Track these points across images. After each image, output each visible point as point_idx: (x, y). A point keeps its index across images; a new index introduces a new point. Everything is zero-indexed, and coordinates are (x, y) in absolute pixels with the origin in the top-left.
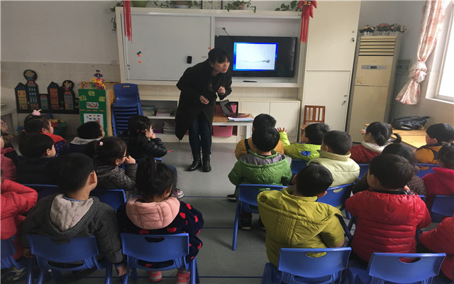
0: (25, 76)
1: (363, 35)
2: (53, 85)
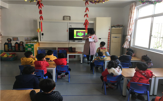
0: (7, 40)
1: (112, 28)
2: (16, 43)
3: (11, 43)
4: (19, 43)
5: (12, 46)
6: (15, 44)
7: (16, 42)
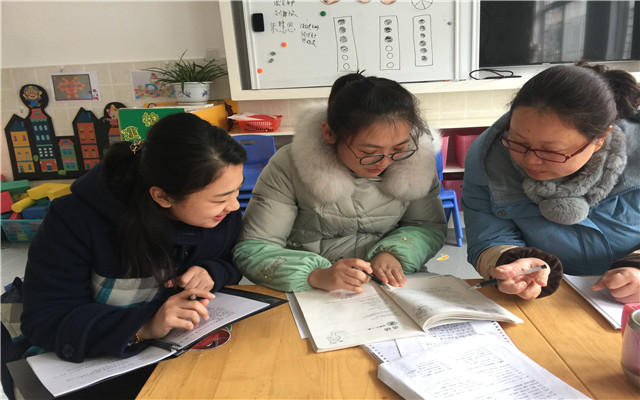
0: (23, 99)
2: (83, 116)
3: (49, 119)
4: (99, 114)
5: (56, 141)
6: (75, 123)
7: (82, 109)
